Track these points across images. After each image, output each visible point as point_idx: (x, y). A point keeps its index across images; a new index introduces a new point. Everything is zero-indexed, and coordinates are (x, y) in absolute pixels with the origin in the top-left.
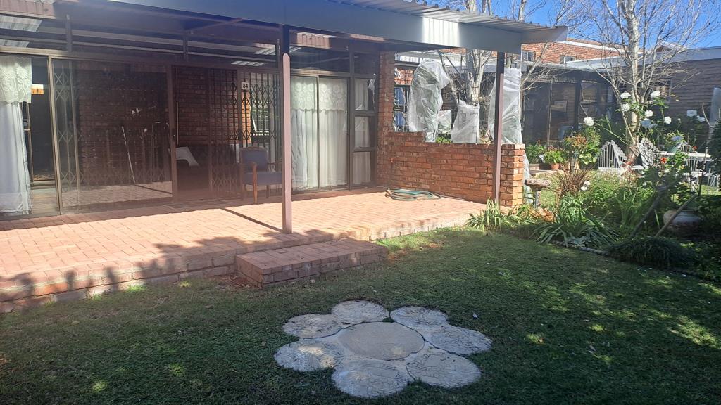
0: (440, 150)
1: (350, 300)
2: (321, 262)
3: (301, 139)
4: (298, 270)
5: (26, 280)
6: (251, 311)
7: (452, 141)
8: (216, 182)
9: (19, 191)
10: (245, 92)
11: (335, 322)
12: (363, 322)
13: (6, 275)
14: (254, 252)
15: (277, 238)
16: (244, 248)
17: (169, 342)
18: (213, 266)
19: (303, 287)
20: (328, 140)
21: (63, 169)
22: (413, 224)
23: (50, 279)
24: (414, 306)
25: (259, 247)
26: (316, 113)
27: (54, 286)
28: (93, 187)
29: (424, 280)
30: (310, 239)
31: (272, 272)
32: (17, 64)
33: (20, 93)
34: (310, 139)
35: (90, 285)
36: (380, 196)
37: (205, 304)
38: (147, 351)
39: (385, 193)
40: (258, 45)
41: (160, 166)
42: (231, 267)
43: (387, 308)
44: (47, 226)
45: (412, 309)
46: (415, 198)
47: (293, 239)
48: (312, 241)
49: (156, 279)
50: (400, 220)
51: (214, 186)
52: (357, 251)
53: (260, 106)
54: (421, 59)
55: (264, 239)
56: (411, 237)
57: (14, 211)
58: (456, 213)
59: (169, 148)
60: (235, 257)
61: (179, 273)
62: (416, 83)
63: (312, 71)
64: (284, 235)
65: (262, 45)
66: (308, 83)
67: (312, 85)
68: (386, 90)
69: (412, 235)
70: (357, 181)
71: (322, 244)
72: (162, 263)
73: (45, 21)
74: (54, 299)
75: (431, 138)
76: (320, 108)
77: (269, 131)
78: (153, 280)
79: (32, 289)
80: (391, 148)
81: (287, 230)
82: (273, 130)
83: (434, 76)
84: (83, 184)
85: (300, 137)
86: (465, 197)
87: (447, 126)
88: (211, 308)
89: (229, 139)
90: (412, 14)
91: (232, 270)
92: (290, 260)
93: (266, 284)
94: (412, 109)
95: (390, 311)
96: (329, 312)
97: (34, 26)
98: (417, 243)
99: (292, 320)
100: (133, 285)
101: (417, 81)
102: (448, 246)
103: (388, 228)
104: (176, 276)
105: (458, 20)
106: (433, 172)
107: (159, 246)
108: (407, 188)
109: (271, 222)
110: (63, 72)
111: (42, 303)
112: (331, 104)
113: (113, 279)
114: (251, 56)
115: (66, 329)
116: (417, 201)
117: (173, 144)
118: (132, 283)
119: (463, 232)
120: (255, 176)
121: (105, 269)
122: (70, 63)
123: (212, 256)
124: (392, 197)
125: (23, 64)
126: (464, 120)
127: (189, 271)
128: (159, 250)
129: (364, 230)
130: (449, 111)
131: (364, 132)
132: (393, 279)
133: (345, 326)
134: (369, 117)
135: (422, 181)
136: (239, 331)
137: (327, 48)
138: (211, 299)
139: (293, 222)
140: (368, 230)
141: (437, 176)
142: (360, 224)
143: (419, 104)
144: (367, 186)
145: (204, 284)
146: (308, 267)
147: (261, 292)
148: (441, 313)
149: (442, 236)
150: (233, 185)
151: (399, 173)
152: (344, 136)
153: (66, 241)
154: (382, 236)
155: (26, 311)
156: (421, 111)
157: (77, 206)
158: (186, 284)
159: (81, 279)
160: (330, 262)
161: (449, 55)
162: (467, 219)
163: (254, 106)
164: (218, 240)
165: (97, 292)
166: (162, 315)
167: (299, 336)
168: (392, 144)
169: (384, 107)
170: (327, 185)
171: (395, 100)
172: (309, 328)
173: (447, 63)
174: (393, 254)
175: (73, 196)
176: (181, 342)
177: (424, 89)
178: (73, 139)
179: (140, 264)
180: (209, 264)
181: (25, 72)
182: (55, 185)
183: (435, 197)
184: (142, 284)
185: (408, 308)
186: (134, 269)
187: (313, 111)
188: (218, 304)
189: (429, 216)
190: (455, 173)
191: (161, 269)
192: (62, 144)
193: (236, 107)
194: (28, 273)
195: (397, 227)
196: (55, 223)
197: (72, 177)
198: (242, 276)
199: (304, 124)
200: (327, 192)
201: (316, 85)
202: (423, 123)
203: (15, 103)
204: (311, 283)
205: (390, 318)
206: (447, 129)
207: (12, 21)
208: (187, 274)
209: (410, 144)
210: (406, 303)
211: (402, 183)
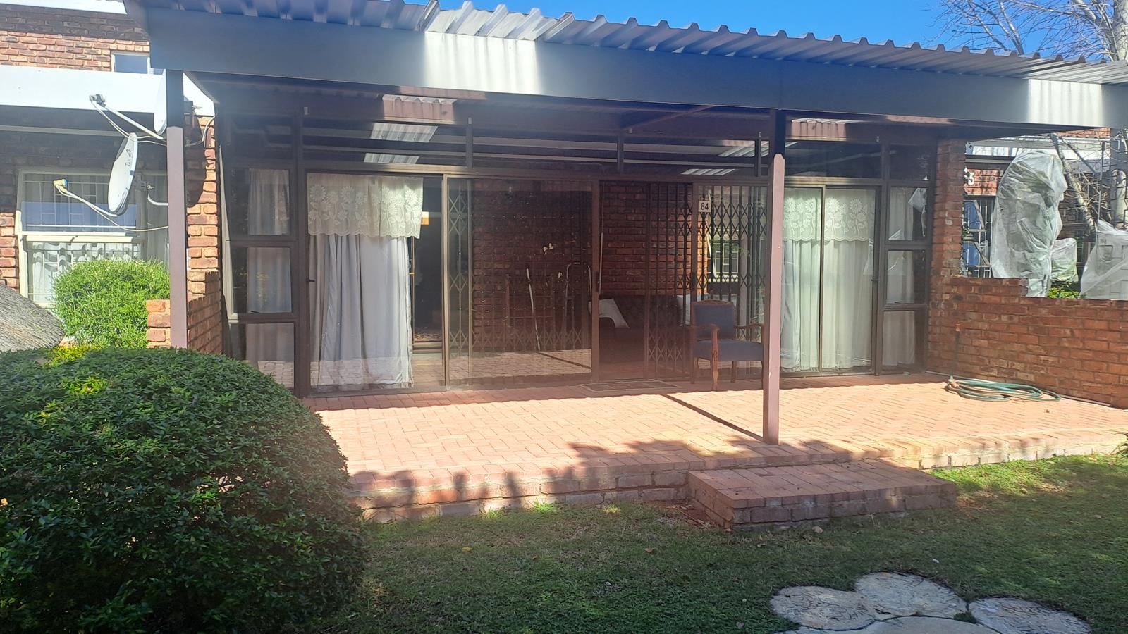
0: (1058, 312)
1: (889, 570)
2: (832, 498)
3: (791, 288)
4: (792, 507)
5: (405, 481)
6: (716, 567)
7: (1083, 296)
8: (654, 353)
9: (399, 355)
10: (704, 215)
11: (863, 608)
12: (917, 615)
13: (384, 471)
14: (716, 469)
15: (753, 449)
16: (701, 462)
17: (593, 598)
18: (653, 486)
19: (802, 537)
20: (838, 290)
21: (453, 329)
22: (1006, 445)
23: (434, 482)
24: (1017, 597)
25: (723, 463)
26: (817, 248)
27: (439, 493)
28: (488, 353)
29: (1035, 551)
30: (811, 456)
31: (748, 507)
32: (406, 187)
33: (408, 227)
34: (807, 289)
35: (484, 496)
36: (934, 390)
37: (644, 544)
38: (562, 607)
39: (945, 384)
40: (726, 143)
41: (575, 328)
42: (681, 489)
43: (961, 596)
44: (430, 406)
45: (1013, 603)
46: (1006, 396)
47: (782, 453)
48: (814, 460)
49: (572, 497)
50: (979, 435)
51: (651, 359)
52: (898, 485)
53: (726, 236)
54: (1014, 150)
55: (731, 450)
56: (1001, 470)
57: (392, 382)
58: (1095, 430)
59: (591, 300)
60: (687, 474)
61: (604, 491)
62: (1007, 192)
63: (813, 178)
64: (767, 446)
65: (732, 143)
66: (807, 197)
67: (814, 200)
68: (949, 205)
69: (1004, 464)
70: (889, 360)
71: (833, 467)
72: (580, 471)
73: (442, 128)
74: (439, 511)
75: (1037, 289)
76: (826, 238)
77: (739, 274)
78: (568, 498)
79: (412, 494)
80: (955, 306)
81: (769, 438)
82: (744, 272)
83: (1043, 179)
84: (476, 349)
85: (790, 284)
86: (1112, 400)
87: (1068, 267)
88: (653, 552)
89: (676, 287)
90: (1008, 77)
91: (682, 494)
92: (777, 489)
93: (737, 524)
94: (998, 236)
95: (968, 601)
96: (850, 588)
97: (426, 134)
98: (1014, 480)
99: (783, 591)
100: (540, 502)
101: (1009, 188)
102: (1081, 491)
103: (955, 449)
104: (599, 495)
105: (1101, 79)
106: (1042, 351)
107: (575, 447)
108: (988, 378)
109: (743, 422)
110: (459, 196)
111: (424, 516)
112: (846, 230)
113: (514, 490)
114: (714, 160)
115: (456, 557)
116: (1009, 401)
117: (596, 295)
118: (538, 499)
119: (1113, 468)
120: (716, 346)
121: (505, 474)
122: (469, 182)
123: (653, 470)
124: (959, 393)
125: (413, 187)
126: (1109, 257)
127: (618, 489)
128: (576, 453)
129: (910, 448)
130: (1071, 242)
131: (904, 278)
132: (970, 543)
133: (883, 617)
134: (915, 252)
135: (1017, 366)
136: (698, 597)
137: (842, 140)
138: (652, 538)
139: (780, 425)
140: (917, 450)
141: (1051, 360)
142: (901, 438)
143: (1013, 228)
144: (907, 370)
145: (641, 513)
146: (809, 504)
147: (730, 538)
148: (1075, 619)
149: (1067, 472)
150: (679, 358)
151: (973, 351)
152: (867, 285)
153: (455, 429)
154: (944, 462)
155: (406, 524)
156: (1017, 240)
157: (466, 380)
158: (614, 510)
159: (473, 486)
160: (848, 500)
161: (1072, 140)
162: (1119, 442)
163: (717, 236)
164: (658, 444)
165: (493, 506)
166: (582, 553)
167: (799, 621)
168: (958, 298)
169: (943, 235)
170: (834, 365)
171: (963, 222)
172: (816, 611)
173: (1069, 154)
174: (966, 496)
175: (462, 365)
176: (610, 601)
177: (1024, 203)
178: (467, 287)
179: (550, 472)
180: (648, 482)
181: (414, 197)
182: (440, 349)
183: (1045, 396)
184: (553, 501)
185: (1004, 601)
186: (543, 479)
187: (813, 243)
188: (664, 548)
189: (1037, 432)
190: (1089, 354)
191: (579, 483)
192: (453, 293)
193: (689, 239)
194: (410, 471)
195: (972, 448)
196: (441, 402)
197: (463, 338)
198: (698, 505)
199: (796, 266)
200: (835, 377)
201: (820, 201)
202: (1022, 261)
203: (401, 238)
204: (814, 533)
205: (970, 614)
206: (1068, 273)
207: (403, 131)
208: (615, 494)
209: (996, 299)
210: (1000, 590)
211: (977, 369)
